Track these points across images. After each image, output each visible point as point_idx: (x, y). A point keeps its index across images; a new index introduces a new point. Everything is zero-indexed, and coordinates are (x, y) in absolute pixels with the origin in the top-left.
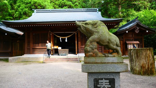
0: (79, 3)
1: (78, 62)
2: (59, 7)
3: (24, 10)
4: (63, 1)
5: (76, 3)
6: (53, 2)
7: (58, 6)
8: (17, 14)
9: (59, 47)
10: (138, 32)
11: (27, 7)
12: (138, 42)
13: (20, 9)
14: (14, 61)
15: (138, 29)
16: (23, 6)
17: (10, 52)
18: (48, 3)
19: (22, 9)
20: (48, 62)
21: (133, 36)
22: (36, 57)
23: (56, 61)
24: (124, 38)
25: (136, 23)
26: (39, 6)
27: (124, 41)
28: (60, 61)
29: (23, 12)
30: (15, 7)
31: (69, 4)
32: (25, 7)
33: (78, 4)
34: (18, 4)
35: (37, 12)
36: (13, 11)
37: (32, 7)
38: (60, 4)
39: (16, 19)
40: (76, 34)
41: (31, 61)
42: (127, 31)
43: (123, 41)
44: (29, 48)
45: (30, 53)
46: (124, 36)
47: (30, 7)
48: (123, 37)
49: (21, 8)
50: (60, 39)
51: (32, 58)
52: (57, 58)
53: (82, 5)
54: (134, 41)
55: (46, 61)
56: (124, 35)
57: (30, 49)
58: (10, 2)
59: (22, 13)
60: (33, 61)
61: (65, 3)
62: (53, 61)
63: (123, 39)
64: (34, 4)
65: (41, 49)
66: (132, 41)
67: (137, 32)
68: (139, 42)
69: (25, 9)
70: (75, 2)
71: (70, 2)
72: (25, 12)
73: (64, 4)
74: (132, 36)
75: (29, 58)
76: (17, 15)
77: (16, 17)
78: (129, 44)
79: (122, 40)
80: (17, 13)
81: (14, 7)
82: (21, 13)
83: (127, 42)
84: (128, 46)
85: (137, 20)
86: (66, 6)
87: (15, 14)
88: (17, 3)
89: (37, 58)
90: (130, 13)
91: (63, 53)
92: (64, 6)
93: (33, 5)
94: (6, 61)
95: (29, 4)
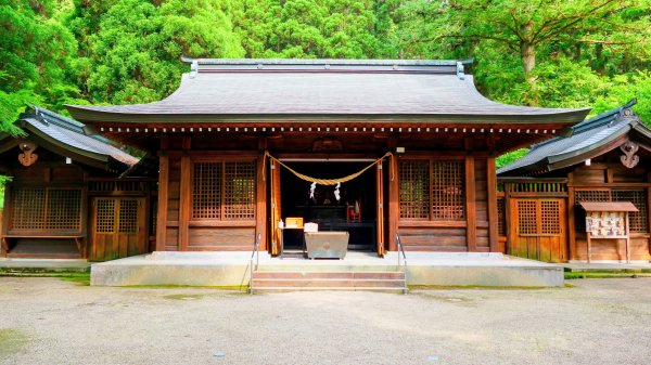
0: (352, 34)
1: (403, 292)
2: (268, 46)
3: (132, 58)
4: (286, 24)
5: (338, 35)
6: (243, 28)
7: (261, 44)
8: (99, 77)
9: (306, 221)
10: (635, 163)
11: (147, 47)
12: (630, 207)
13: (115, 54)
14: (116, 279)
15: (632, 153)
16: (128, 41)
17: (81, 240)
18: (227, 30)
19: (125, 56)
20: (270, 291)
21: (610, 179)
22: (210, 266)
23: (306, 284)
24: (571, 190)
25: (628, 128)
26: (196, 44)
27: (571, 202)
28: (319, 284)
29: (129, 69)
30: (95, 47)
31: (309, 36)
32: (138, 47)
33: (346, 37)
34: (105, 34)
35: (200, 72)
36: (85, 60)
37: (166, 48)
38: (269, 36)
39: (95, 93)
40: (380, 167)
41: (187, 281)
42: (587, 158)
43: (567, 199)
44: (174, 223)
45: (179, 247)
46: (570, 180)
47: (159, 47)
48: (565, 185)
49: (118, 48)
50: (313, 187)
51: (196, 269)
52: (304, 273)
53: (361, 43)
54: (614, 200)
55: (261, 282)
56: (570, 175)
57: (178, 228)
58: (73, 21)
59: (123, 70)
60: (200, 281)
61: (292, 31)
62: (289, 284)
63: (566, 190)
64: (176, 33)
65: (226, 231)
66: (606, 200)
67: (630, 161)
68: (637, 206)
69: (137, 54)
70: (336, 29)
71: (313, 29)
72: (138, 68)
73: (288, 36)
74: (606, 181)
75: (180, 267)
76: (103, 79)
77: (96, 89)
78: (592, 213)
79: (564, 194)
80: (102, 68)
81: (87, 43)
82: (117, 71)
83: (586, 205)
84: (587, 223)
85: (627, 113)
86: (295, 42)
87: (94, 75)
88: (104, 28)
89: (216, 271)
90: (574, 81)
91: (327, 247)
92: (289, 45)
93: (170, 39)
94: (71, 277)
95: (152, 32)
